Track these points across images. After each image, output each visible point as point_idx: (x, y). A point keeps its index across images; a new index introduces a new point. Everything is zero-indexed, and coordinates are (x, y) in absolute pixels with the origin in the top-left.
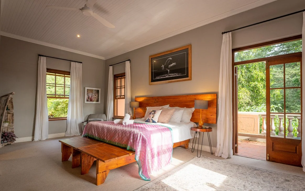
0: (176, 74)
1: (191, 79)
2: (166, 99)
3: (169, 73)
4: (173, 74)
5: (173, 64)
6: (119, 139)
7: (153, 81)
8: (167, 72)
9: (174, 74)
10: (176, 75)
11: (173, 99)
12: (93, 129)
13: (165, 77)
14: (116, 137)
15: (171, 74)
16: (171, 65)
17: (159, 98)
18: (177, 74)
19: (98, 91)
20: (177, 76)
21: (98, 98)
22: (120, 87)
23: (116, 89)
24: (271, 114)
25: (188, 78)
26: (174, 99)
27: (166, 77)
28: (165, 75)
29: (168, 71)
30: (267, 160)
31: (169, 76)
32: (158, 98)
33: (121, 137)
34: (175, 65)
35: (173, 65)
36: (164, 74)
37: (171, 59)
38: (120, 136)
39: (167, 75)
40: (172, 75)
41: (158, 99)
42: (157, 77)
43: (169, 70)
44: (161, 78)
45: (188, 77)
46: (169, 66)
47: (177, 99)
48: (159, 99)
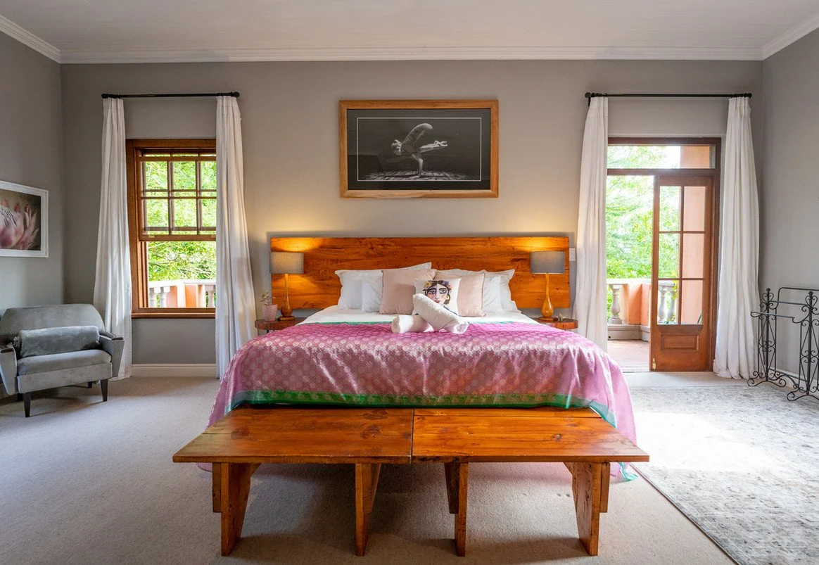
0: (447, 174)
1: (496, 196)
2: (416, 245)
3: (424, 169)
4: (435, 174)
5: (437, 144)
6: (510, 381)
7: (353, 184)
8: (414, 166)
9: (442, 175)
10: (446, 176)
11: (442, 248)
12: (322, 367)
13: (404, 180)
14: (497, 376)
15: (430, 174)
16: (431, 146)
17: (387, 243)
18: (453, 175)
19: (35, 202)
20: (452, 180)
21: (39, 234)
22: (168, 191)
23: (143, 201)
24: (659, 282)
25: (490, 191)
26: (443, 245)
27: (412, 179)
28: (408, 174)
29: (418, 163)
30: (652, 370)
31: (422, 177)
32: (384, 241)
33: (525, 370)
34: (446, 148)
35: (436, 146)
36: (403, 170)
37: (429, 126)
38: (517, 369)
39: (414, 173)
40: (434, 177)
41: (382, 245)
42: (372, 176)
43: (421, 161)
44: (392, 179)
45: (489, 189)
46: (424, 147)
47: (456, 248)
48: (388, 245)
